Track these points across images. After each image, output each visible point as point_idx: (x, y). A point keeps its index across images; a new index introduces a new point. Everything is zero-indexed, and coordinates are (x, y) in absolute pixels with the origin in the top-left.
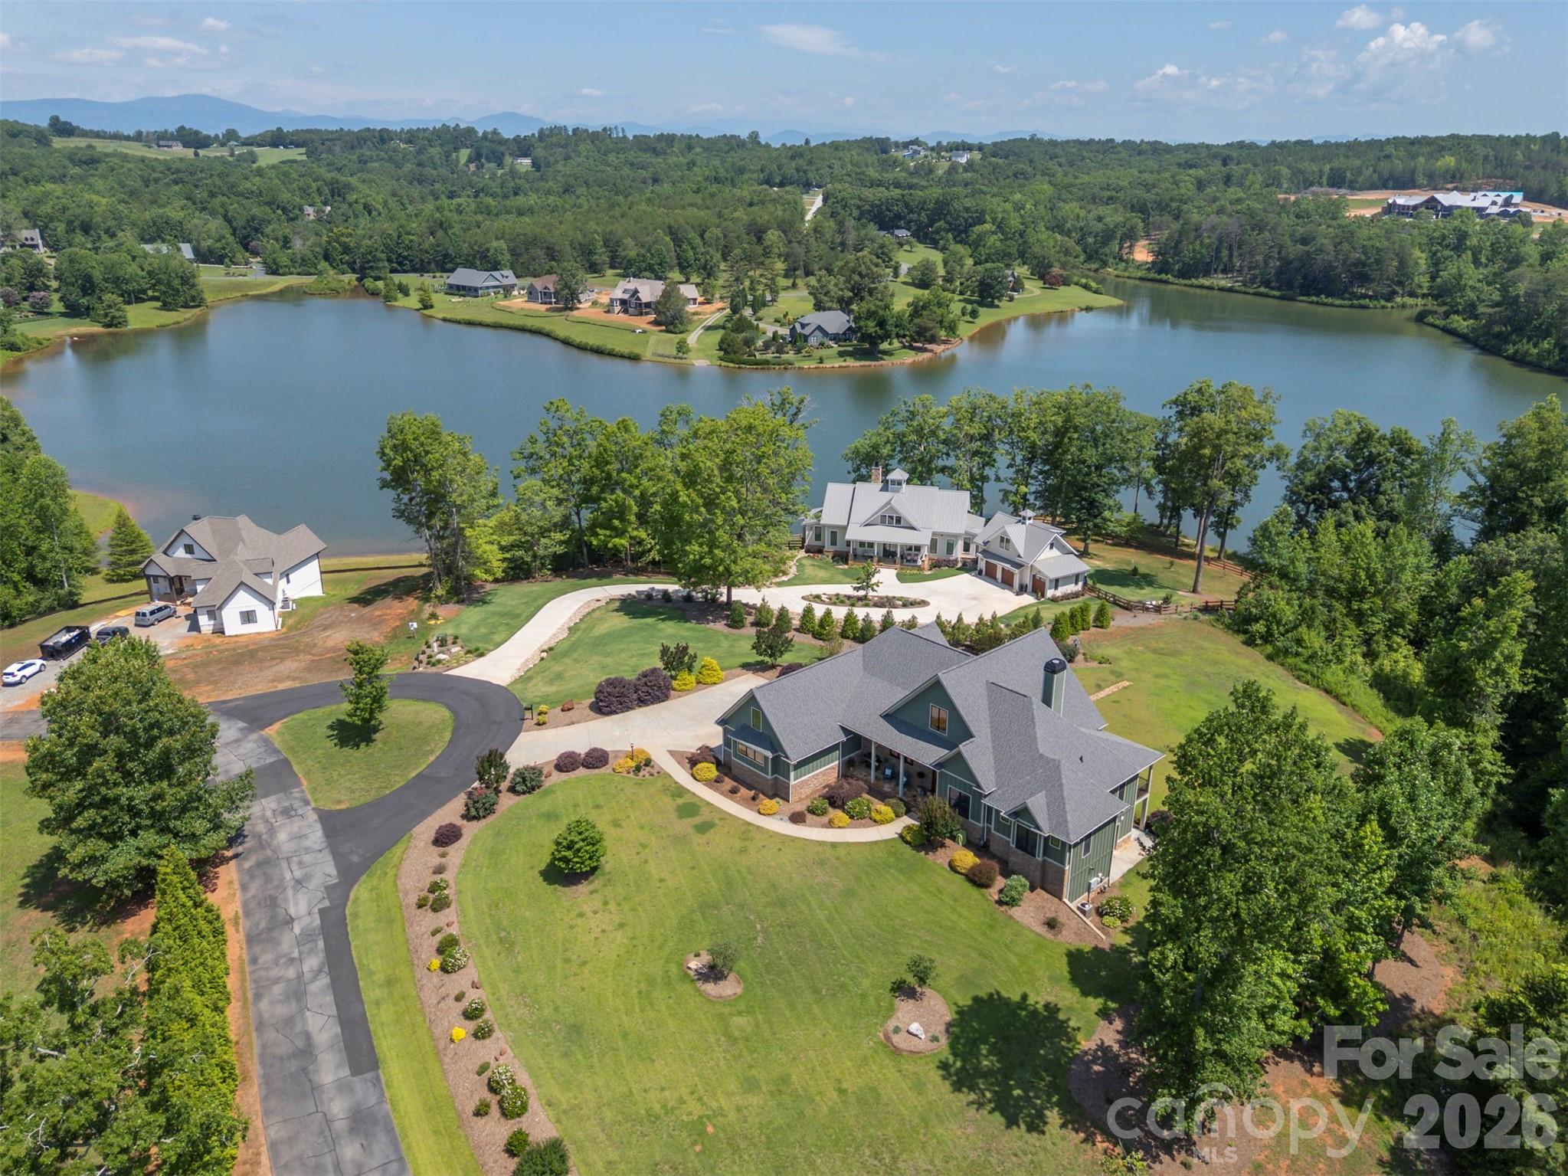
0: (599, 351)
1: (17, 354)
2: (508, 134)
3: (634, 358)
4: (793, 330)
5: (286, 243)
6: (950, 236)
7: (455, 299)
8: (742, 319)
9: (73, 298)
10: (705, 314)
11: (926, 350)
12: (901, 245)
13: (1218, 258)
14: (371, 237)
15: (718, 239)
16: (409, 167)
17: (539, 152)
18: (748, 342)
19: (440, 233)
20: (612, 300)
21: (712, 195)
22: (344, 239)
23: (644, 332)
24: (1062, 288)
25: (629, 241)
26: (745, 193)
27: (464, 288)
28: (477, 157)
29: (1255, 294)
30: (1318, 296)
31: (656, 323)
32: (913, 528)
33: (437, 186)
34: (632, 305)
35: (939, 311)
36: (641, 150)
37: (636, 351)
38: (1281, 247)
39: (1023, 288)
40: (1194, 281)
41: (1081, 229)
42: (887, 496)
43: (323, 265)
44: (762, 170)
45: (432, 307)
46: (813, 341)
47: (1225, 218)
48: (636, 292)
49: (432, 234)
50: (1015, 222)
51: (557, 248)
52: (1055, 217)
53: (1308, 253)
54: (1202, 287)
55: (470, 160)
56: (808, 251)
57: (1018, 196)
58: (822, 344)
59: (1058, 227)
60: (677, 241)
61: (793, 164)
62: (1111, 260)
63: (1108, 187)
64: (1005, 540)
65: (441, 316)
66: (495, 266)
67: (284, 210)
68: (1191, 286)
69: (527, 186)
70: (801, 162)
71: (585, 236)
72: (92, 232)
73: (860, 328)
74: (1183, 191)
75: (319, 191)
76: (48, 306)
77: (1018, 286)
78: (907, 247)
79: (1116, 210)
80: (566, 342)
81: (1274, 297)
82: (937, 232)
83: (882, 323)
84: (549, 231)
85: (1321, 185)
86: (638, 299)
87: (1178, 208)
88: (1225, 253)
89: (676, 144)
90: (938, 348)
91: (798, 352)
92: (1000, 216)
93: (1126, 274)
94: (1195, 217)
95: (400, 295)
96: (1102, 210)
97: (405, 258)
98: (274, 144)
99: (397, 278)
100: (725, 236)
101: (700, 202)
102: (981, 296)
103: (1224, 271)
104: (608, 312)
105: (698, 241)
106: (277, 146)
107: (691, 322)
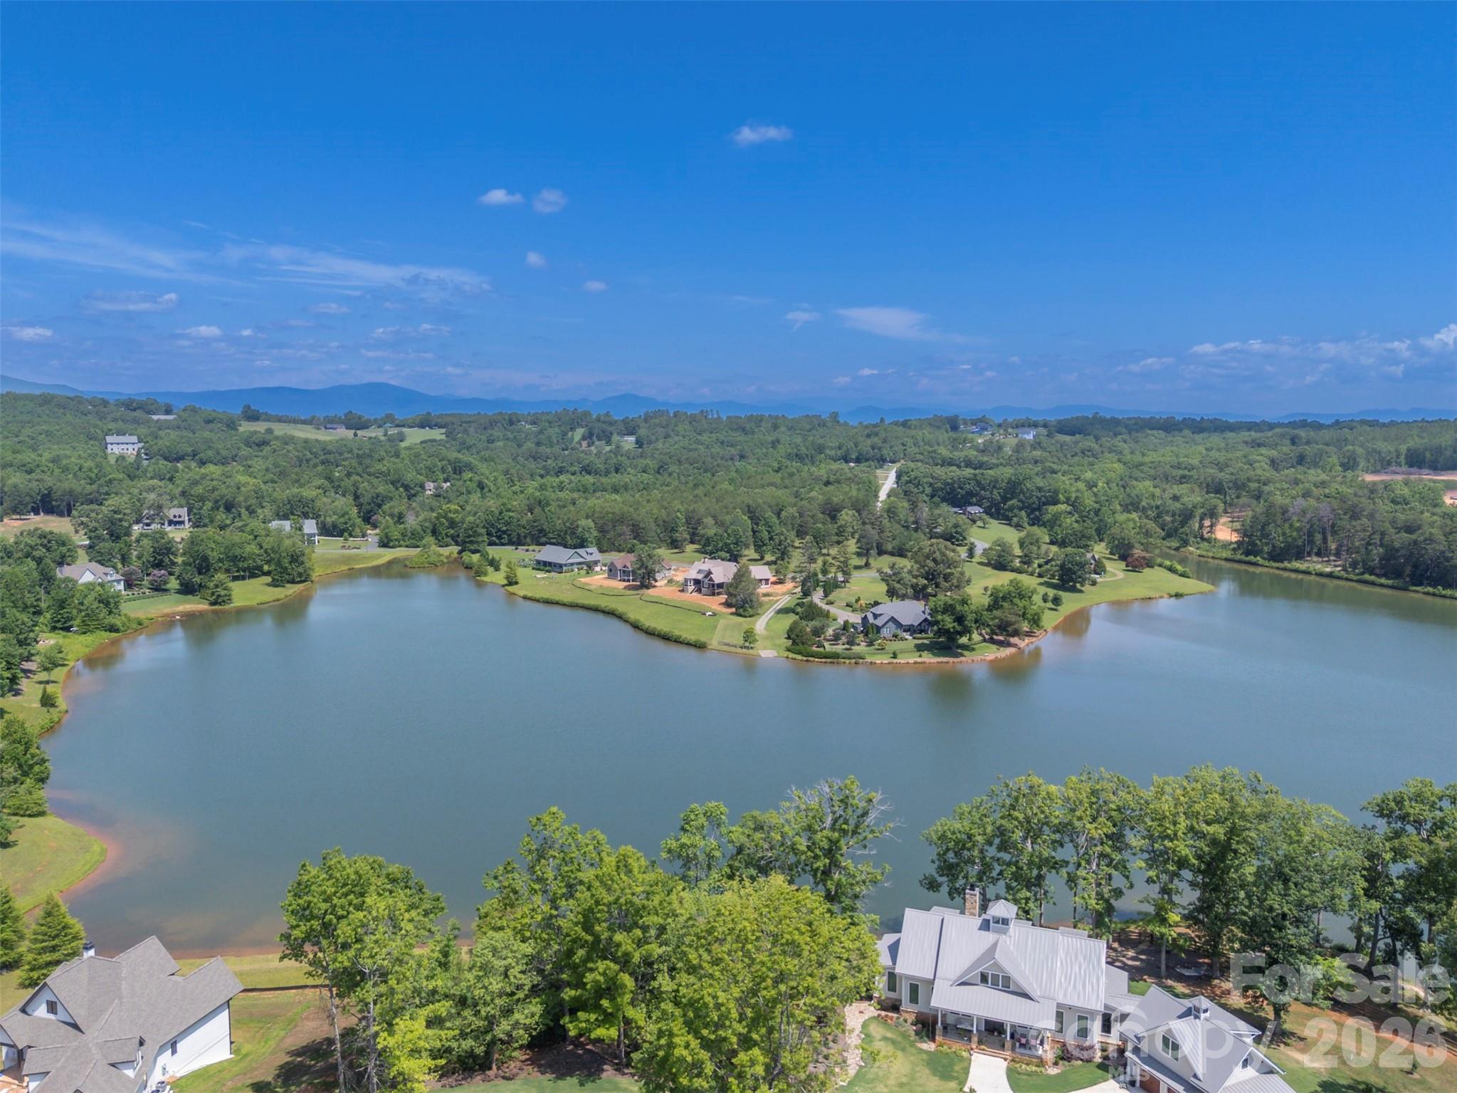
0: (666, 638)
1: (114, 635)
2: (617, 417)
3: (700, 646)
4: (865, 619)
5: (400, 518)
6: (1023, 513)
7: (540, 575)
8: (812, 606)
9: (187, 577)
10: (777, 595)
11: (1009, 645)
12: (974, 522)
13: (1311, 542)
14: (475, 514)
15: (794, 518)
16: (530, 445)
17: (643, 432)
18: (817, 632)
19: (537, 510)
20: (686, 580)
21: (791, 475)
22: (451, 515)
23: (714, 614)
24: (1147, 571)
25: (709, 521)
26: (823, 472)
27: (550, 564)
28: (589, 437)
29: (1358, 581)
30: (1435, 586)
31: (727, 604)
32: (1026, 996)
33: (549, 462)
34: (704, 585)
35: (1021, 603)
36: (731, 430)
37: (703, 639)
38: (1383, 534)
39: (1105, 571)
40: (1286, 564)
41: (1157, 507)
42: (989, 937)
43: (429, 539)
44: (840, 448)
45: (516, 583)
46: (885, 632)
47: (1312, 501)
48: (710, 573)
49: (531, 511)
50: (1089, 501)
51: (642, 525)
52: (1129, 495)
53: (1415, 542)
54: (1296, 571)
55: (584, 438)
56: (881, 531)
57: (1089, 475)
58: (895, 636)
59: (1132, 505)
60: (755, 519)
61: (869, 442)
62: (1192, 539)
63: (1178, 466)
64: (1170, 1043)
65: (522, 593)
66: (582, 544)
67: (407, 488)
68: (1285, 569)
69: (627, 462)
70: (876, 439)
71: (668, 514)
72: (233, 510)
73: (937, 623)
74: (1259, 472)
75: (443, 470)
76: (166, 583)
77: (1099, 569)
78: (979, 523)
79: (1192, 491)
80: (636, 626)
81: (1382, 585)
82: (1011, 509)
83: (960, 619)
84: (636, 509)
85: (1399, 464)
86: (711, 580)
87: (1259, 490)
88: (1318, 537)
89: (763, 424)
90: (1023, 643)
91: (870, 644)
92: (1074, 495)
93: (1211, 554)
94: (1279, 499)
95: (490, 569)
96: (1177, 489)
97: (504, 532)
98: (422, 426)
99: (493, 552)
100: (801, 515)
101: (779, 481)
102: (1061, 579)
103: (1319, 554)
104: (682, 591)
105: (775, 519)
106: (424, 428)
107: (761, 605)
